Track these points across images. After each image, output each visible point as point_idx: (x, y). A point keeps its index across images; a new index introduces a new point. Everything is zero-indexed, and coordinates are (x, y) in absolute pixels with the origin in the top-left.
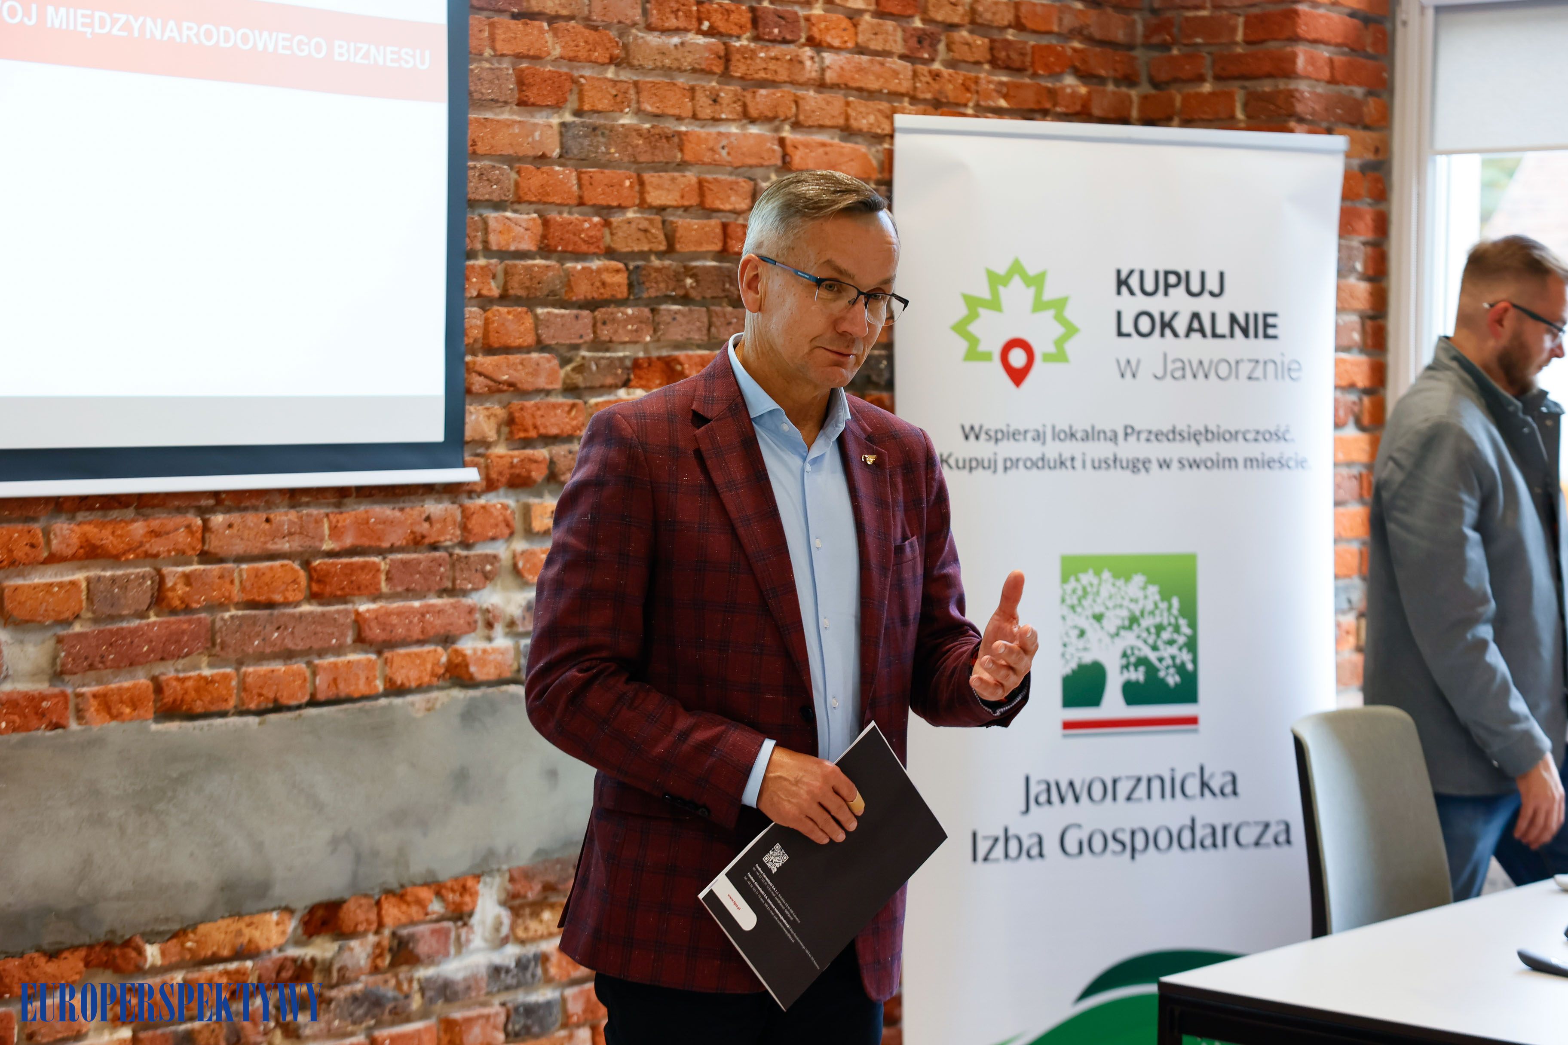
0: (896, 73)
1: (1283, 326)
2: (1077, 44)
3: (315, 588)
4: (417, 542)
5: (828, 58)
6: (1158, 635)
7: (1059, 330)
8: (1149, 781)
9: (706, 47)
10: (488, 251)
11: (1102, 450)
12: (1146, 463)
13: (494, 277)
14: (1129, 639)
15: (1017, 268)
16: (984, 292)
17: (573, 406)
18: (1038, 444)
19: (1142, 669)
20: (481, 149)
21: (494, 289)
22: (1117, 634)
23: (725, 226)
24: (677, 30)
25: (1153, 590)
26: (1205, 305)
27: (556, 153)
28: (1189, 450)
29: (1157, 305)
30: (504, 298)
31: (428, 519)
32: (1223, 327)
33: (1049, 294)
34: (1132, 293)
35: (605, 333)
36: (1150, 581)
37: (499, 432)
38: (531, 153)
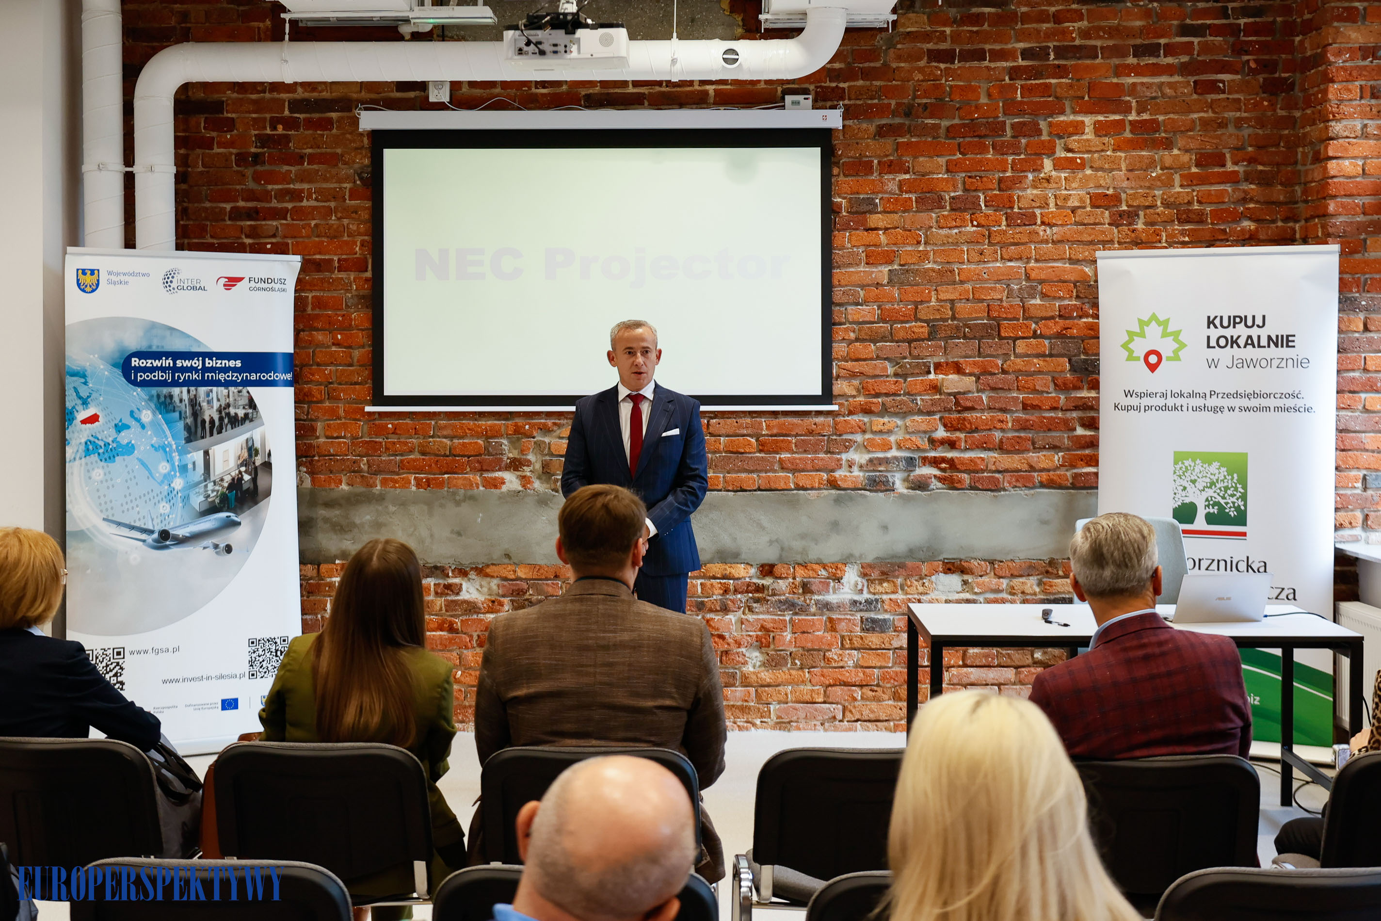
0: (1103, 232)
1: (1298, 341)
2: (1252, 205)
3: (761, 447)
4: (811, 433)
5: (1055, 229)
6: (1226, 492)
7: (1175, 346)
8: (1219, 561)
9: (974, 232)
10: (850, 323)
11: (1198, 402)
12: (1221, 409)
13: (854, 332)
14: (1210, 493)
15: (1154, 317)
17: (897, 382)
18: (1163, 399)
19: (1216, 507)
20: (843, 282)
21: (852, 336)
22: (1204, 490)
23: (988, 305)
24: (956, 227)
25: (1223, 469)
26: (1254, 332)
27: (885, 282)
28: (1245, 402)
29: (1229, 332)
30: (857, 340)
31: (815, 424)
32: (1264, 342)
33: (1170, 329)
34: (1216, 327)
35: (915, 352)
36: (1222, 466)
37: (858, 391)
38: (870, 283)
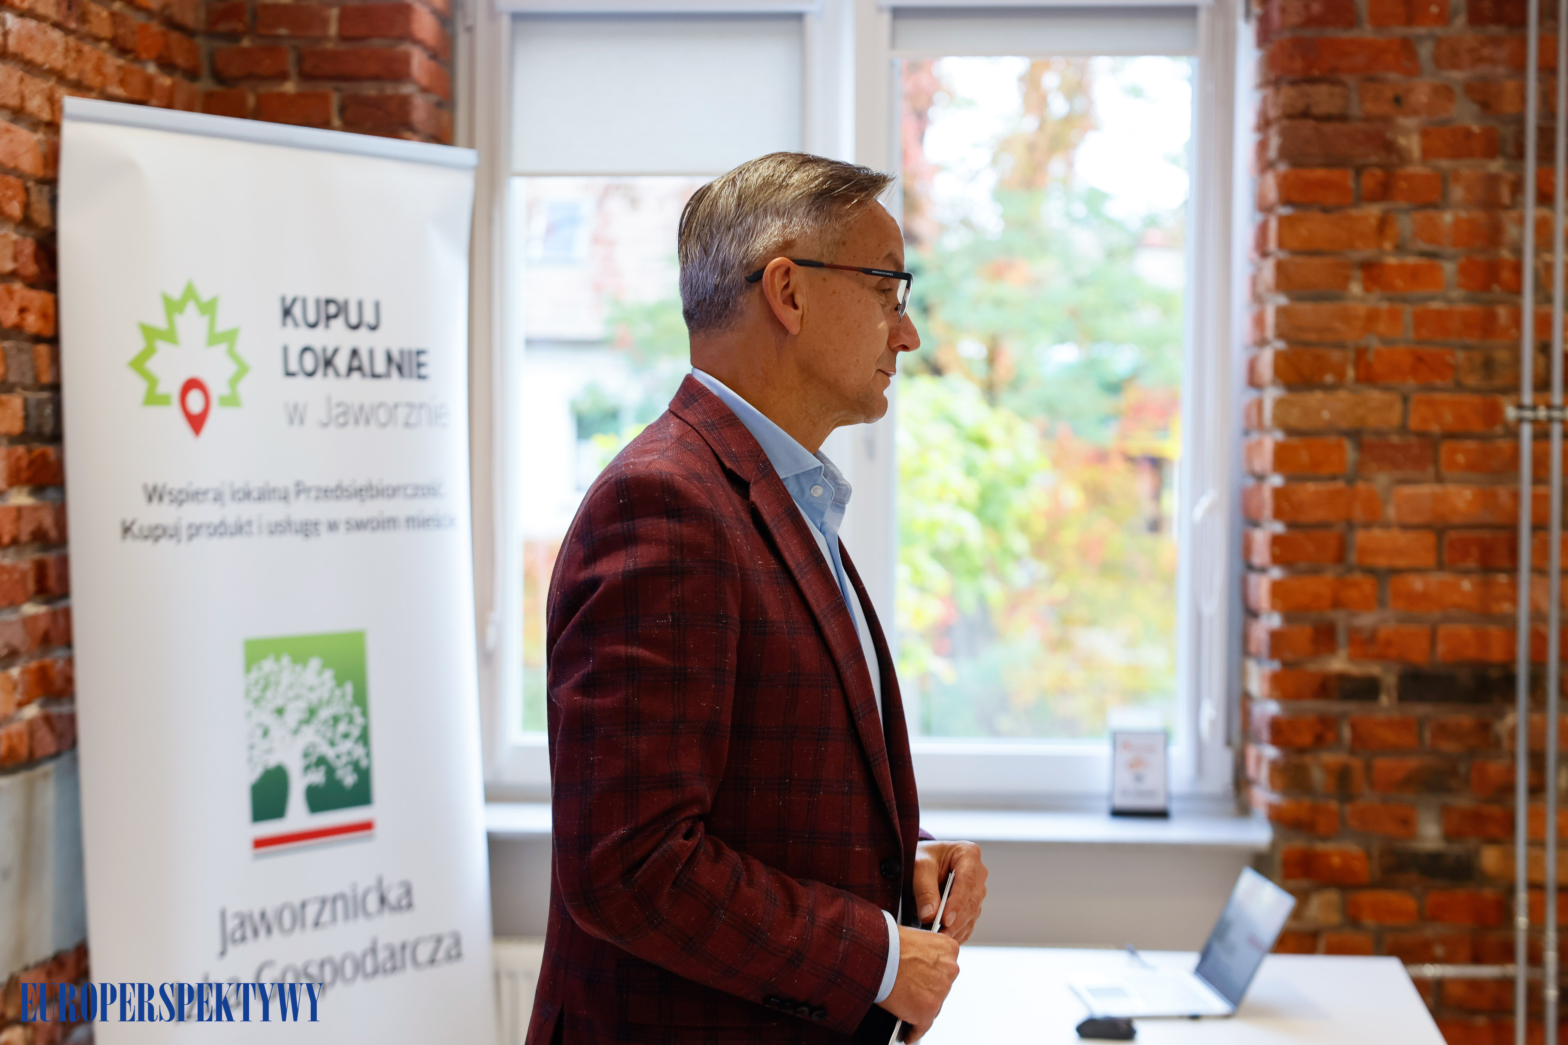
1: (429, 365)
6: (335, 727)
7: (231, 368)
8: (332, 900)
12: (317, 525)
14: (309, 735)
15: (190, 293)
16: (159, 321)
18: (217, 506)
22: (297, 730)
25: (328, 675)
26: (363, 340)
28: (356, 509)
29: (320, 339)
32: (380, 365)
33: (221, 324)
34: (296, 324)
36: (326, 664)
